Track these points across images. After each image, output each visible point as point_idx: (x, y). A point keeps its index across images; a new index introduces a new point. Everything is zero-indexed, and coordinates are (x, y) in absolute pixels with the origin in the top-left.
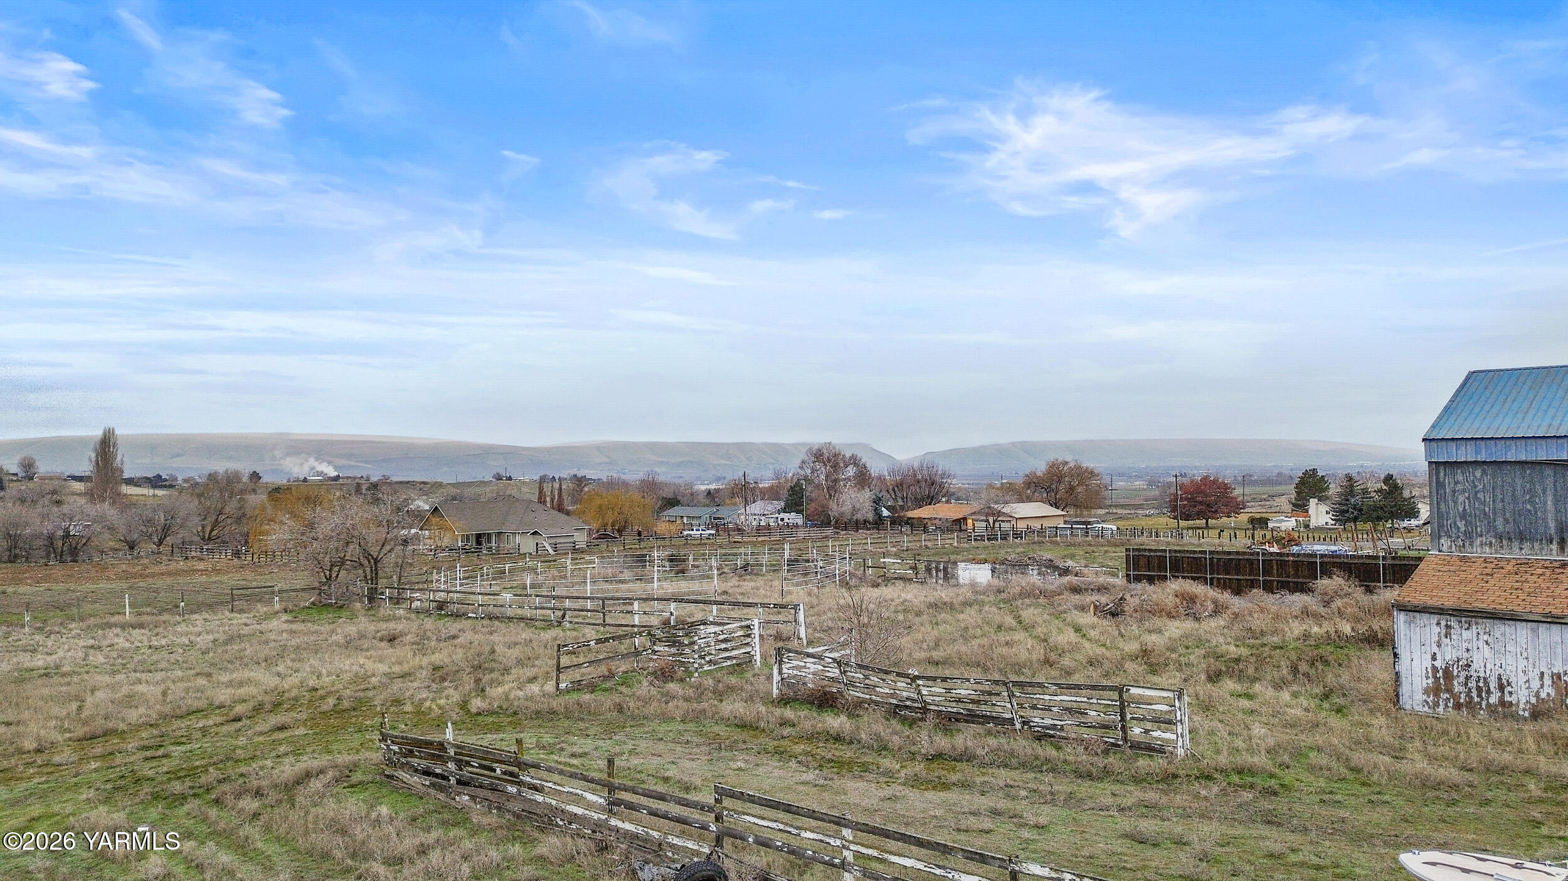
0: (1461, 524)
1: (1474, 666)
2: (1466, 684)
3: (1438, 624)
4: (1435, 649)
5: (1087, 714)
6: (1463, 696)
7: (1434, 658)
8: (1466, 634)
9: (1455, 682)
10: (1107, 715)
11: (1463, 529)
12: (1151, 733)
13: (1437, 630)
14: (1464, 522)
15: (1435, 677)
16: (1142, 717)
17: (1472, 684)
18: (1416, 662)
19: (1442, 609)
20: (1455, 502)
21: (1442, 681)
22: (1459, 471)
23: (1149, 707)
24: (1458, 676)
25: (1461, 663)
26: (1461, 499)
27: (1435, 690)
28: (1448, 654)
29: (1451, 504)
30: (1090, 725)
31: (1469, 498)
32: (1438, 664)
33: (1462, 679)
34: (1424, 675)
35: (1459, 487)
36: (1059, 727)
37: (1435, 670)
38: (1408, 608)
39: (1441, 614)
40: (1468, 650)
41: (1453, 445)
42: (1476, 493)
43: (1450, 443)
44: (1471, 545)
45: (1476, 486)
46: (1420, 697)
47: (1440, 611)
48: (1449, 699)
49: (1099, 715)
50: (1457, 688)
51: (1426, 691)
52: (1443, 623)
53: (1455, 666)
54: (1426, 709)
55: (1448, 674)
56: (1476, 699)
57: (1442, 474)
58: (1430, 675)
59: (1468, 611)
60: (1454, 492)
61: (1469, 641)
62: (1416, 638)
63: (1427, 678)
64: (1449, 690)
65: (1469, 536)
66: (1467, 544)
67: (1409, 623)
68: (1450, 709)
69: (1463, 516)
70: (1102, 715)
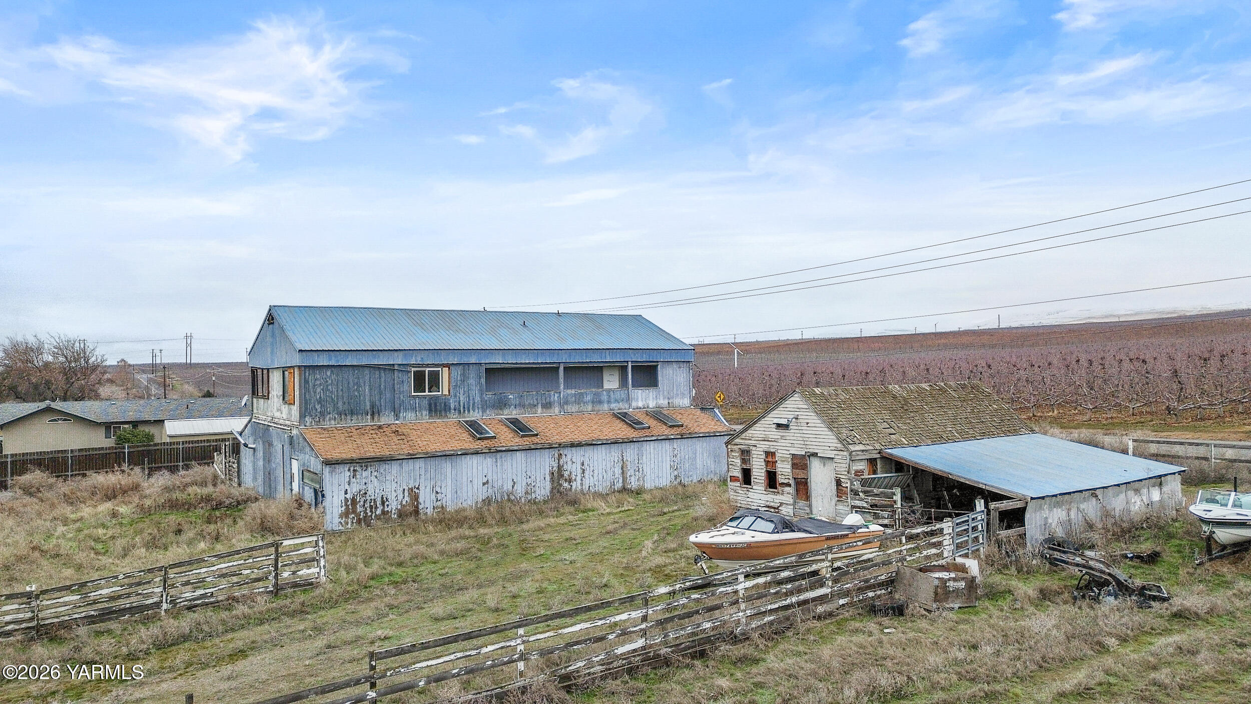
0: (318, 407)
1: (369, 493)
2: (364, 505)
3: (349, 470)
4: (347, 487)
5: (241, 574)
6: (362, 514)
7: (346, 493)
8: (365, 474)
9: (358, 506)
10: (261, 569)
11: (319, 410)
12: (298, 573)
13: (348, 474)
14: (320, 406)
15: (346, 505)
16: (291, 562)
17: (367, 505)
18: (335, 497)
19: (353, 460)
20: (315, 392)
21: (350, 507)
22: (318, 372)
23: (297, 553)
24: (360, 501)
25: (361, 493)
26: (318, 390)
27: (345, 514)
28: (354, 488)
29: (312, 393)
30: (242, 582)
31: (323, 390)
32: (348, 496)
33: (362, 503)
34: (340, 505)
35: (318, 382)
36: (209, 594)
37: (346, 500)
38: (333, 462)
39: (351, 463)
40: (365, 483)
41: (315, 354)
42: (327, 386)
43: (314, 353)
44: (324, 420)
45: (327, 381)
46: (337, 520)
47: (351, 461)
48: (354, 518)
49: (253, 572)
50: (359, 509)
51: (341, 516)
52: (352, 469)
53: (358, 495)
54: (341, 528)
55: (354, 501)
56: (369, 514)
57: (307, 374)
58: (343, 504)
59: (368, 459)
60: (315, 386)
61: (366, 478)
62: (335, 482)
63: (342, 507)
64: (354, 512)
65: (323, 414)
66: (321, 420)
67: (331, 472)
68: (355, 524)
69: (319, 402)
70: (256, 571)
